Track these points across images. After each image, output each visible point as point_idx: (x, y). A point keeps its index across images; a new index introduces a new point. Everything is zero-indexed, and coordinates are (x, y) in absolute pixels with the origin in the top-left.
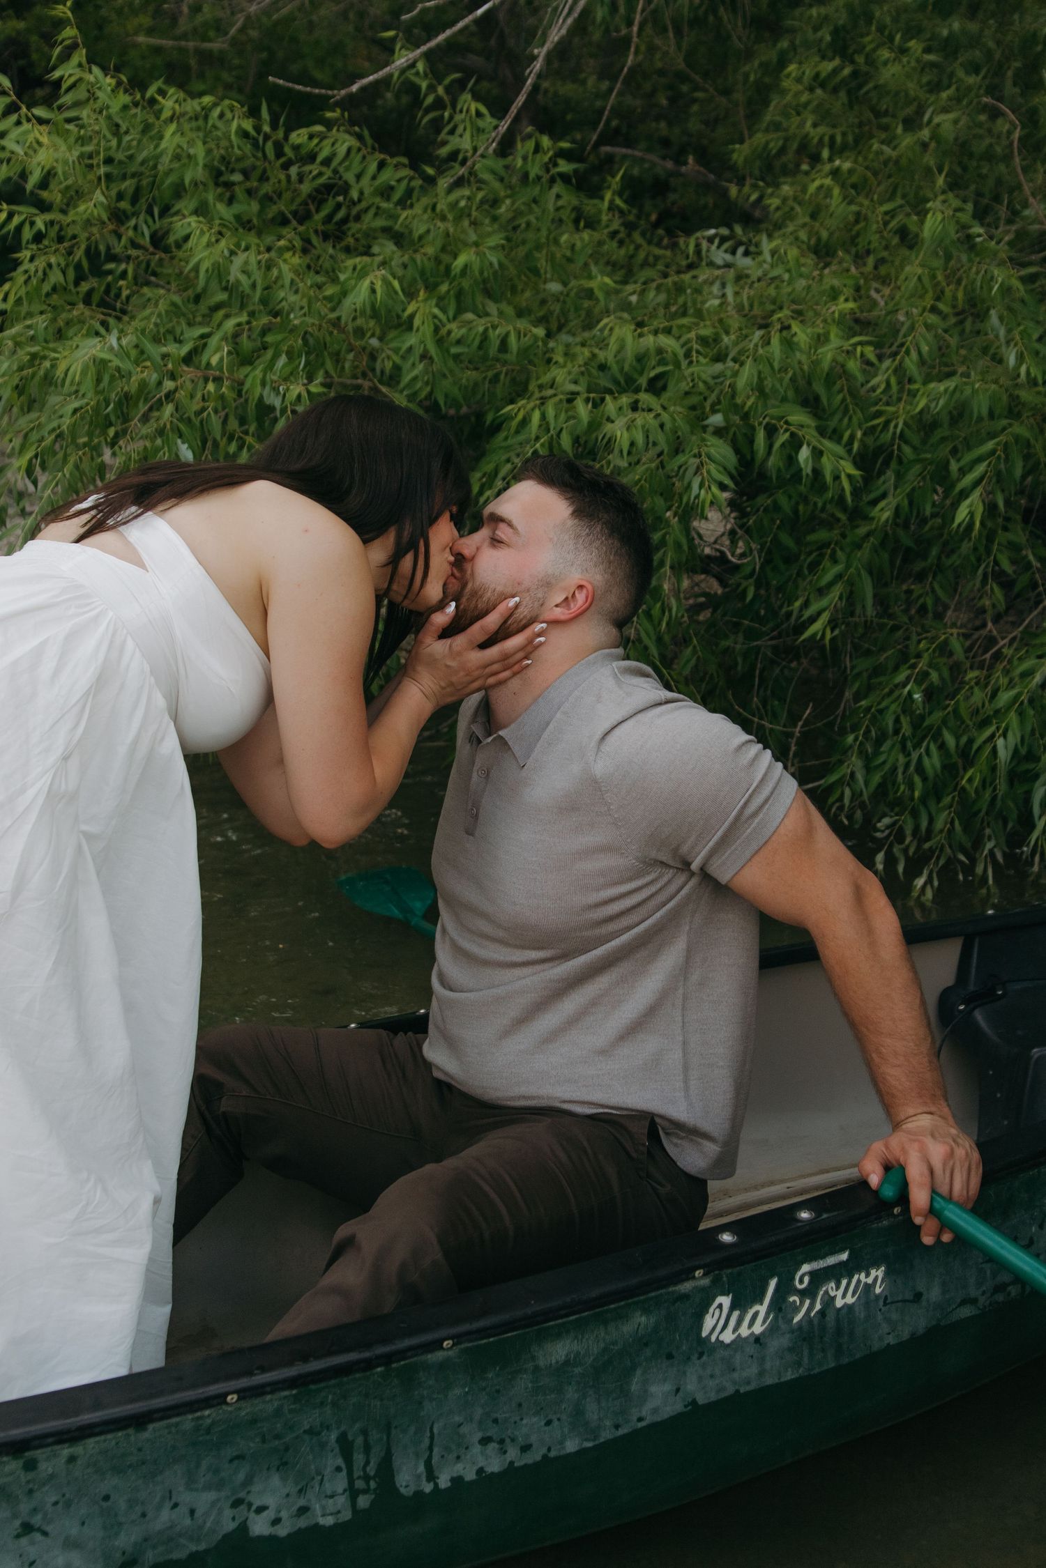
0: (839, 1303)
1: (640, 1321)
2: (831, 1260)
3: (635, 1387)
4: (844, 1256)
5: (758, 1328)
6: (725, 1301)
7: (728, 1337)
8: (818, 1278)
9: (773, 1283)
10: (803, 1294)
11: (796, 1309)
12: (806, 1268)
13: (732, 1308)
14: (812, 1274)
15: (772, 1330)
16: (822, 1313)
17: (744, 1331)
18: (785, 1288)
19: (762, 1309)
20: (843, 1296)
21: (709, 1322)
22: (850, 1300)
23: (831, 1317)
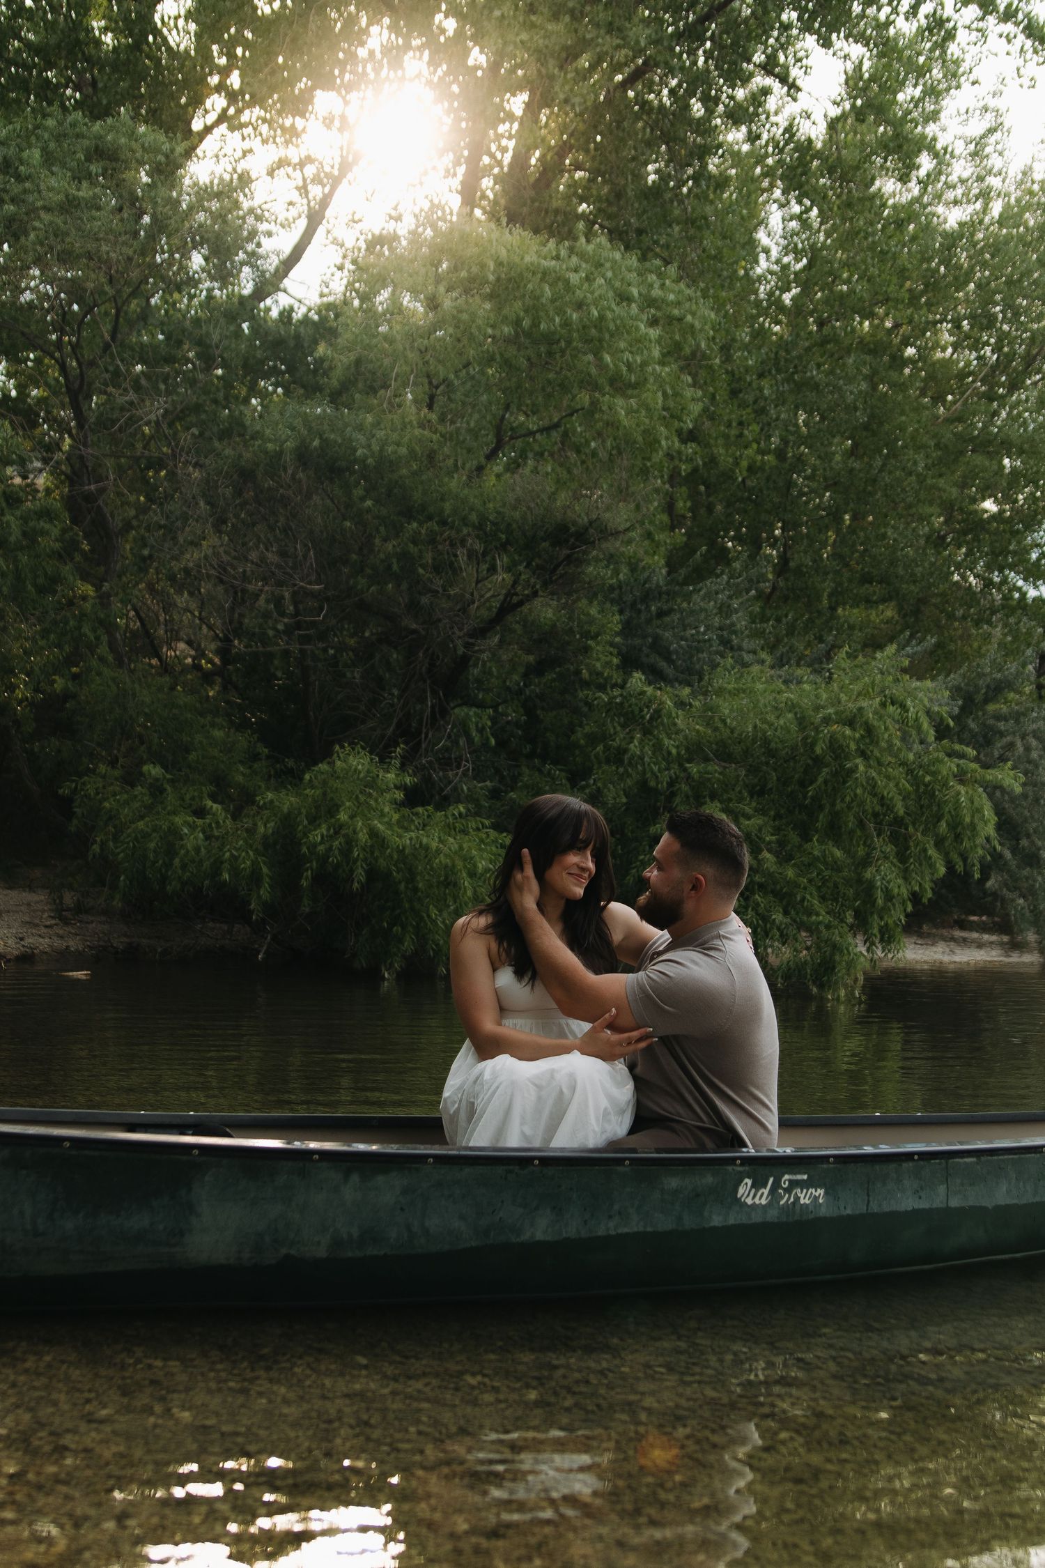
0: (802, 1201)
1: (709, 1180)
2: (799, 1177)
3: (706, 1214)
4: (805, 1177)
5: (764, 1202)
6: (749, 1181)
7: (749, 1201)
8: (794, 1184)
9: (771, 1180)
10: (785, 1190)
11: (782, 1198)
12: (786, 1177)
13: (752, 1186)
14: (790, 1181)
15: (769, 1205)
16: (794, 1203)
17: (757, 1201)
18: (777, 1185)
19: (766, 1191)
20: (805, 1197)
21: (741, 1191)
22: (807, 1202)
23: (798, 1207)
